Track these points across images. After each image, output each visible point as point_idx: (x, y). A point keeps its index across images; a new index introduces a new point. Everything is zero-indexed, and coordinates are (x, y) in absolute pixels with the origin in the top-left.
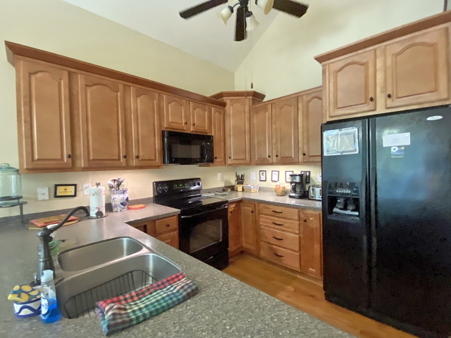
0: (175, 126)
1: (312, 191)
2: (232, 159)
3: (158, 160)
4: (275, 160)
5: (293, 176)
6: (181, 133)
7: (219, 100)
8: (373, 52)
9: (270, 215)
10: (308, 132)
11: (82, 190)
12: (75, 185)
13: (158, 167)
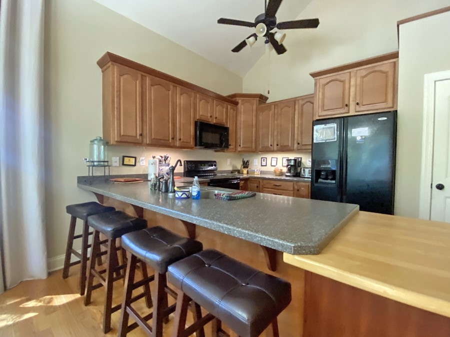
0: (204, 118)
1: (303, 171)
2: (242, 146)
3: (192, 143)
4: (275, 148)
5: (289, 160)
6: (207, 124)
7: (234, 99)
8: (348, 74)
9: (272, 188)
10: (302, 127)
11: (139, 162)
12: (135, 158)
13: (192, 148)
